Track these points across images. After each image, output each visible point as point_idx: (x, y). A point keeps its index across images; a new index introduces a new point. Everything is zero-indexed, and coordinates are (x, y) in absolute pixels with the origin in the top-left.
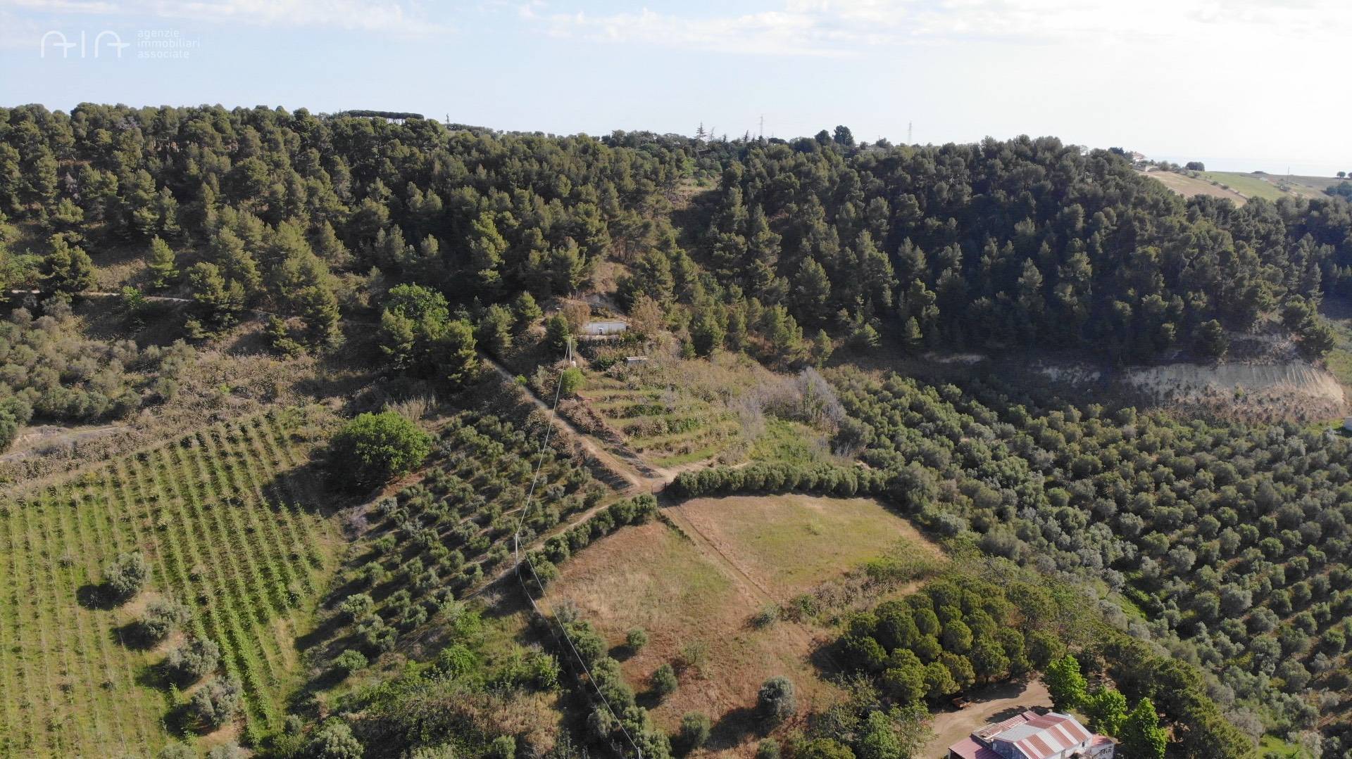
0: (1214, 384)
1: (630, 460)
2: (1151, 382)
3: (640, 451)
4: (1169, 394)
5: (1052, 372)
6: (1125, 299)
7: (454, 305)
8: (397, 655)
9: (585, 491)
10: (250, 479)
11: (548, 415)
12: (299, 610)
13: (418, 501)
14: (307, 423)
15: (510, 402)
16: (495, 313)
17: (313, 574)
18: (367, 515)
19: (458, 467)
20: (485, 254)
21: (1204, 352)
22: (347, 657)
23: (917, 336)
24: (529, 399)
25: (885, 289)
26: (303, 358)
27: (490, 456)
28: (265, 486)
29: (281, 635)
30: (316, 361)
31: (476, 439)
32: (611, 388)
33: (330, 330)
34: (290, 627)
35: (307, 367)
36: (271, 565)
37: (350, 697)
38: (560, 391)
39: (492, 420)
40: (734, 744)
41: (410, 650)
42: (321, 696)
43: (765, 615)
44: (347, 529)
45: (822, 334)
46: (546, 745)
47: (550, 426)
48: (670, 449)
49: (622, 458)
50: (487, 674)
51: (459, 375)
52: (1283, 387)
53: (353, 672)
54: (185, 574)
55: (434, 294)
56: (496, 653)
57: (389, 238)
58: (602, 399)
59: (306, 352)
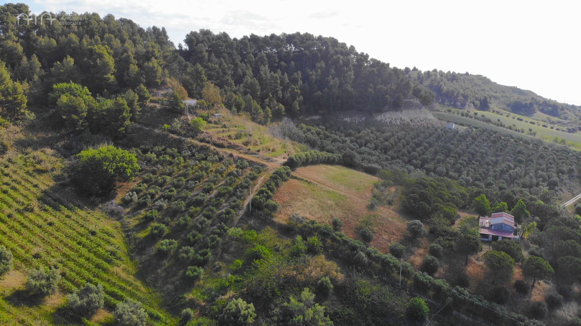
0: (403, 117)
1: (256, 156)
2: (384, 119)
3: (259, 151)
4: (390, 122)
5: (348, 119)
6: (371, 88)
7: (94, 96)
8: (217, 263)
9: (251, 170)
10: (25, 196)
11: (195, 142)
12: (122, 260)
13: (152, 191)
14: (40, 162)
15: (162, 140)
16: (131, 94)
17: (112, 240)
18: (119, 205)
19: (158, 173)
20: (108, 65)
21: (396, 106)
22: (191, 270)
23: (298, 108)
24: (175, 136)
25: (278, 90)
26: (12, 127)
27: (178, 164)
28: (39, 199)
29: (123, 275)
30: (21, 129)
31: (161, 158)
32: (217, 128)
33: (22, 111)
34: (124, 270)
35: (18, 132)
36: (84, 240)
37: (210, 290)
38: (192, 130)
39: (161, 148)
40: (412, 253)
41: (222, 259)
42: (189, 296)
43: (372, 204)
44: (112, 214)
45: (268, 108)
46: (341, 277)
47: (202, 147)
48: (269, 150)
49: (251, 156)
50: (283, 255)
51: (124, 128)
52: (422, 116)
53: (202, 277)
54: (28, 255)
55: (83, 88)
56: (276, 245)
57: (31, 61)
58: (218, 132)
59: (11, 124)
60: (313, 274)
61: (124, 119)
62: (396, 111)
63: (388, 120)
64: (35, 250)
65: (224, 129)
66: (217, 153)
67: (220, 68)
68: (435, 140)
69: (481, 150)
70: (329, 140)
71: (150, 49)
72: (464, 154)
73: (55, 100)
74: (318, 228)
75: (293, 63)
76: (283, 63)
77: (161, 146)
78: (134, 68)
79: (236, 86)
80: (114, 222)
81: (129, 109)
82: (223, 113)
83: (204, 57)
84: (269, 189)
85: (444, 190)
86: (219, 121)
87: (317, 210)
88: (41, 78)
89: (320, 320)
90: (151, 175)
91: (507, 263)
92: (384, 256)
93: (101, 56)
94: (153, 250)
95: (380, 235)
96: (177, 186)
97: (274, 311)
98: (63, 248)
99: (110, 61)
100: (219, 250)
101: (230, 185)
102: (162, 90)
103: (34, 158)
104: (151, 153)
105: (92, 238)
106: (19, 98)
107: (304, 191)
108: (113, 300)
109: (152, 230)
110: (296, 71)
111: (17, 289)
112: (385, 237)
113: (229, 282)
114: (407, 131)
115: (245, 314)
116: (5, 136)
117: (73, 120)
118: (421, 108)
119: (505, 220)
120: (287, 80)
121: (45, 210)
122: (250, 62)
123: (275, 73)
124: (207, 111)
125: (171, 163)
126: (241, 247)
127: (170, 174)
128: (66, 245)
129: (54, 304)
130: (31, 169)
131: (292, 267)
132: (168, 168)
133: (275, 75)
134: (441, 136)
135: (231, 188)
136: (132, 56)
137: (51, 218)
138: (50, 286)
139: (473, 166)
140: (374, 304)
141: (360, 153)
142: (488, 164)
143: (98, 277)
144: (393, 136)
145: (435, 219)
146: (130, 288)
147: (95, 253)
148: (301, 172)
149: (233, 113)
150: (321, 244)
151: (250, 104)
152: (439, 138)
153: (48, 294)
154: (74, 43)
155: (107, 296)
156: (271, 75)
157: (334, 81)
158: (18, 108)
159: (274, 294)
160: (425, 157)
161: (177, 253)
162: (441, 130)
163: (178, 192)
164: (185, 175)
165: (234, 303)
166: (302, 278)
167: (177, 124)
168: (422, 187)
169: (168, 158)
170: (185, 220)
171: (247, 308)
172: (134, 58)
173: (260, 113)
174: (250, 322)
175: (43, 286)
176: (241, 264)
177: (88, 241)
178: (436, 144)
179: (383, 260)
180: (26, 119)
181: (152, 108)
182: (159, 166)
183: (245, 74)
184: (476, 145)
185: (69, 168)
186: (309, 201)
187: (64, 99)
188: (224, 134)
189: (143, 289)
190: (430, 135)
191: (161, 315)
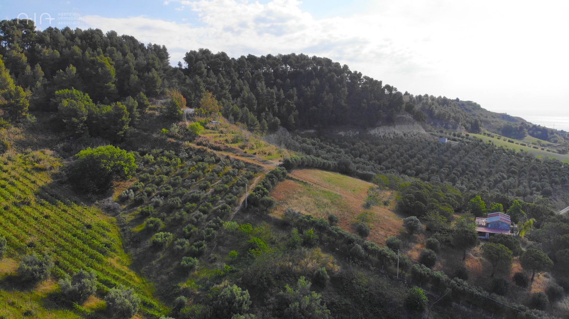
0: (397, 132)
1: (252, 158)
2: (377, 133)
3: (255, 154)
4: (384, 136)
5: (342, 133)
6: (364, 103)
7: (95, 101)
8: (212, 255)
9: (247, 170)
10: (22, 191)
11: (192, 145)
12: (116, 252)
13: (149, 189)
14: (38, 161)
15: (161, 143)
16: (131, 101)
17: (107, 233)
18: (115, 202)
19: (155, 174)
20: (109, 74)
21: (390, 121)
22: (186, 260)
23: (294, 122)
24: (173, 140)
25: (274, 105)
26: (13, 129)
27: (175, 165)
28: (36, 194)
29: (118, 266)
30: (22, 130)
31: (159, 159)
32: (214, 133)
33: (24, 114)
34: (118, 261)
35: (18, 134)
36: (79, 232)
37: (205, 279)
38: (189, 135)
39: (158, 151)
40: (409, 248)
41: (217, 251)
42: (183, 285)
43: (368, 204)
44: (108, 210)
45: (264, 121)
46: (337, 268)
47: (199, 149)
48: (265, 153)
49: (248, 158)
50: (279, 247)
51: (123, 132)
52: (415, 131)
53: (197, 267)
54: (22, 244)
55: (84, 94)
56: (272, 238)
57: (35, 70)
58: (215, 137)
59: (13, 126)
60: (310, 265)
61: (123, 123)
62: (390, 126)
63: (382, 134)
64: (30, 239)
65: (221, 134)
66: (214, 155)
67: (218, 82)
68: (428, 152)
69: (474, 162)
70: (325, 151)
71: (151, 61)
72: (457, 165)
73: (56, 104)
74: (314, 222)
75: (288, 80)
76: (279, 81)
77: (158, 149)
78: (134, 78)
79: (233, 99)
80: (110, 218)
81: (129, 113)
82: (221, 120)
83: (203, 73)
84: (265, 186)
85: (439, 192)
86: (216, 127)
87: (313, 207)
88: (45, 86)
89: (317, 308)
90: (148, 175)
91: (506, 254)
92: (381, 249)
93: (102, 65)
94: (148, 243)
95: (376, 231)
96: (174, 185)
97: (270, 300)
98: (57, 239)
99: (112, 70)
100: (215, 243)
101: (227, 183)
102: (161, 99)
103: (33, 157)
104: (149, 154)
105: (88, 231)
106: (21, 102)
107: (299, 190)
108: (106, 288)
109: (148, 223)
110: (292, 88)
111: (9, 274)
112: (382, 233)
113: (224, 271)
114: (400, 144)
115: (240, 300)
116: (6, 136)
117: (73, 123)
118: (413, 123)
119: (501, 219)
120: (283, 96)
121: (42, 205)
122: (247, 79)
123: (271, 89)
124: (205, 119)
125: (168, 165)
126: (237, 240)
127: (167, 174)
128: (61, 237)
129: (46, 290)
130: (29, 167)
131: (288, 259)
132: (165, 169)
133: (272, 90)
134: (434, 149)
135: (227, 186)
136: (133, 67)
137: (47, 211)
138: (43, 272)
139: (467, 176)
140: (371, 294)
141: (355, 162)
142: (482, 175)
143: (92, 267)
144: (387, 148)
145: (432, 216)
146: (124, 278)
147: (90, 245)
148: (297, 173)
149: (230, 121)
150: (317, 237)
151: (247, 117)
152: (432, 151)
153: (40, 278)
154: (77, 55)
155: (100, 284)
156: (268, 91)
157: (328, 97)
158: (20, 111)
159: (270, 284)
160: (419, 167)
161: (172, 244)
162: (435, 143)
163: (175, 191)
164: (182, 175)
165: (229, 289)
166: (299, 269)
167: (175, 128)
168: (417, 189)
169: (165, 159)
170: (180, 214)
171: (242, 294)
172: (135, 69)
173: (256, 124)
174: (245, 308)
175: (35, 271)
176: (236, 255)
177: (83, 234)
178: (429, 155)
179: (380, 252)
180: (27, 122)
181: (151, 115)
182: (156, 166)
183: (242, 89)
184: (469, 157)
185: (67, 168)
186: (305, 199)
187: (65, 103)
188: (221, 139)
189: (137, 279)
190: (424, 148)
191: (155, 303)
